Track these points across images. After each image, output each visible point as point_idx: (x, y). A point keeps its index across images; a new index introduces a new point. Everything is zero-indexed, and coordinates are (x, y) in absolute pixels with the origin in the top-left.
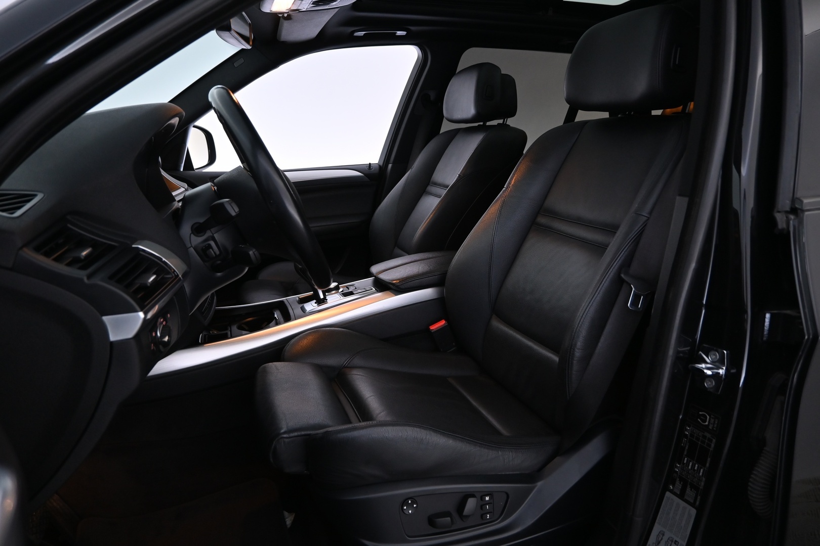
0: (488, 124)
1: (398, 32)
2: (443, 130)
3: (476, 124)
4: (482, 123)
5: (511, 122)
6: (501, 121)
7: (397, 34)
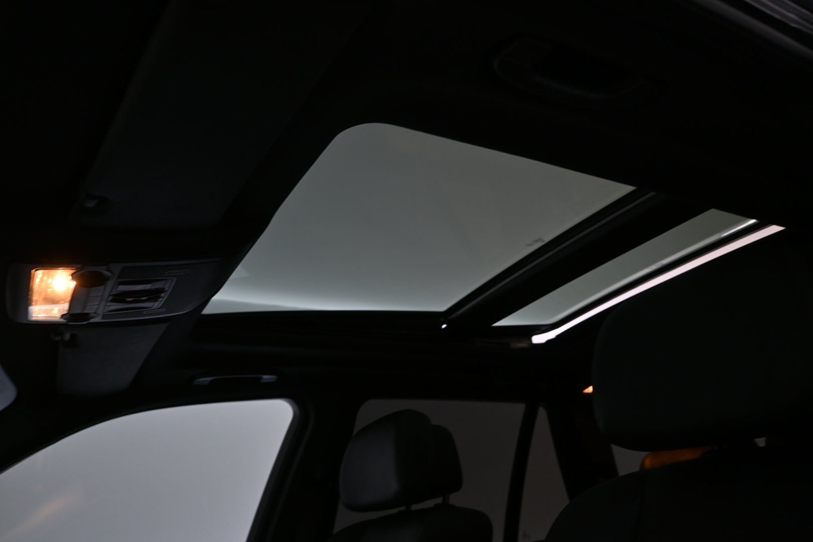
0: (415, 507)
1: (265, 377)
2: (338, 527)
3: (394, 511)
4: (403, 508)
5: (456, 499)
6: (439, 500)
7: (263, 381)
